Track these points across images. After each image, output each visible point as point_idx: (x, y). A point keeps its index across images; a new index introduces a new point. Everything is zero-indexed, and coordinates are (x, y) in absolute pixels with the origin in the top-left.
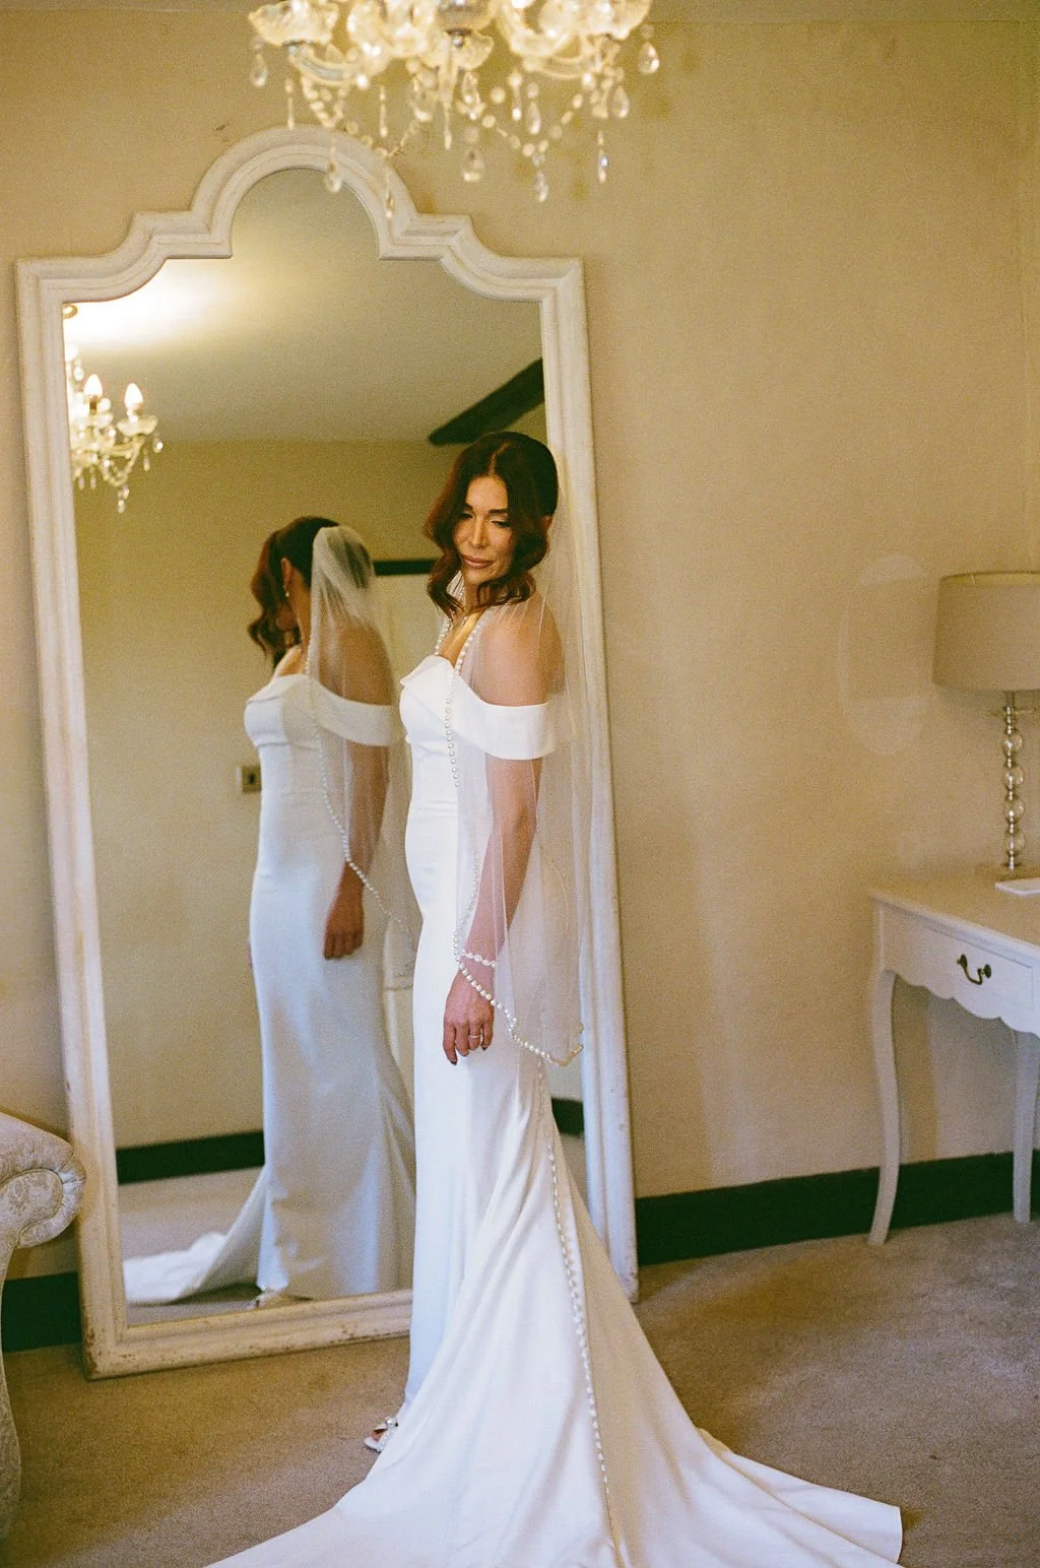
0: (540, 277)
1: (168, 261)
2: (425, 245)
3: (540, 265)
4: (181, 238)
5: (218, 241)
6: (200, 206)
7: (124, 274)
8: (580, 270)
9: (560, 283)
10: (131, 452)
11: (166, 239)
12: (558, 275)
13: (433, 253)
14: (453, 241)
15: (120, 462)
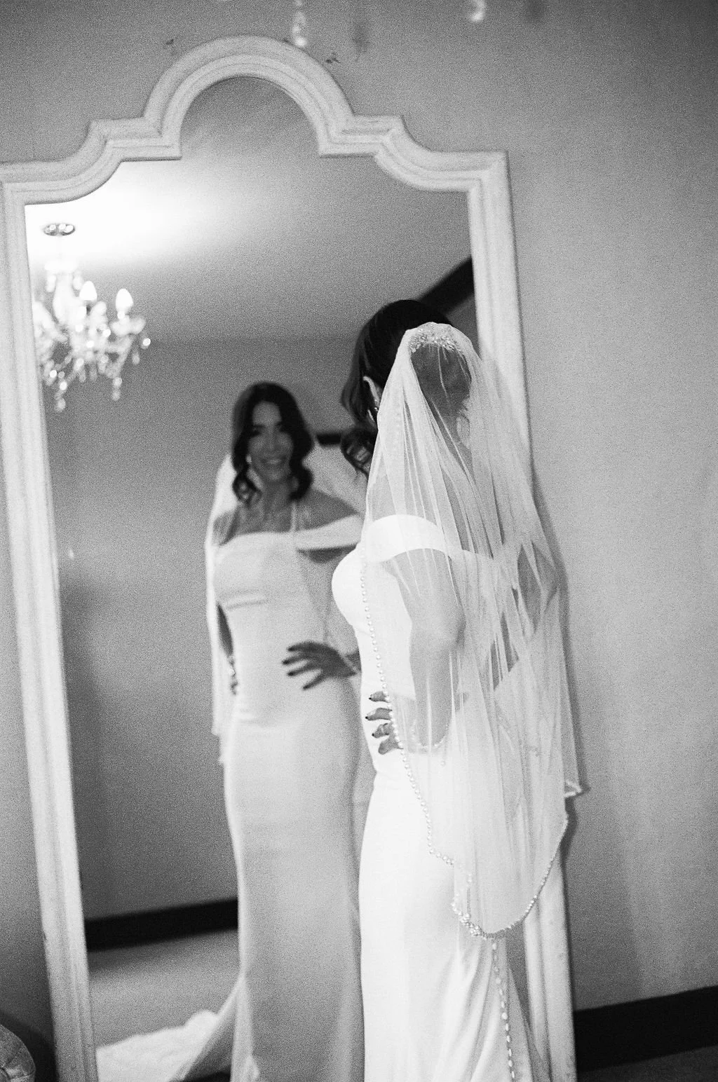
0: (467, 169)
1: (123, 164)
2: (360, 143)
3: (466, 159)
4: (136, 142)
5: (167, 144)
6: (152, 114)
7: (82, 176)
8: (503, 163)
9: (485, 175)
10: (123, 348)
11: (120, 143)
12: (484, 166)
13: (367, 150)
14: (386, 139)
15: (113, 357)
